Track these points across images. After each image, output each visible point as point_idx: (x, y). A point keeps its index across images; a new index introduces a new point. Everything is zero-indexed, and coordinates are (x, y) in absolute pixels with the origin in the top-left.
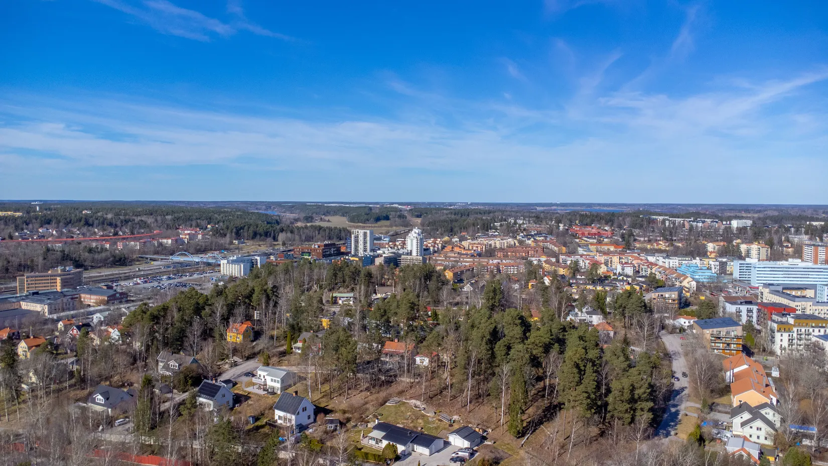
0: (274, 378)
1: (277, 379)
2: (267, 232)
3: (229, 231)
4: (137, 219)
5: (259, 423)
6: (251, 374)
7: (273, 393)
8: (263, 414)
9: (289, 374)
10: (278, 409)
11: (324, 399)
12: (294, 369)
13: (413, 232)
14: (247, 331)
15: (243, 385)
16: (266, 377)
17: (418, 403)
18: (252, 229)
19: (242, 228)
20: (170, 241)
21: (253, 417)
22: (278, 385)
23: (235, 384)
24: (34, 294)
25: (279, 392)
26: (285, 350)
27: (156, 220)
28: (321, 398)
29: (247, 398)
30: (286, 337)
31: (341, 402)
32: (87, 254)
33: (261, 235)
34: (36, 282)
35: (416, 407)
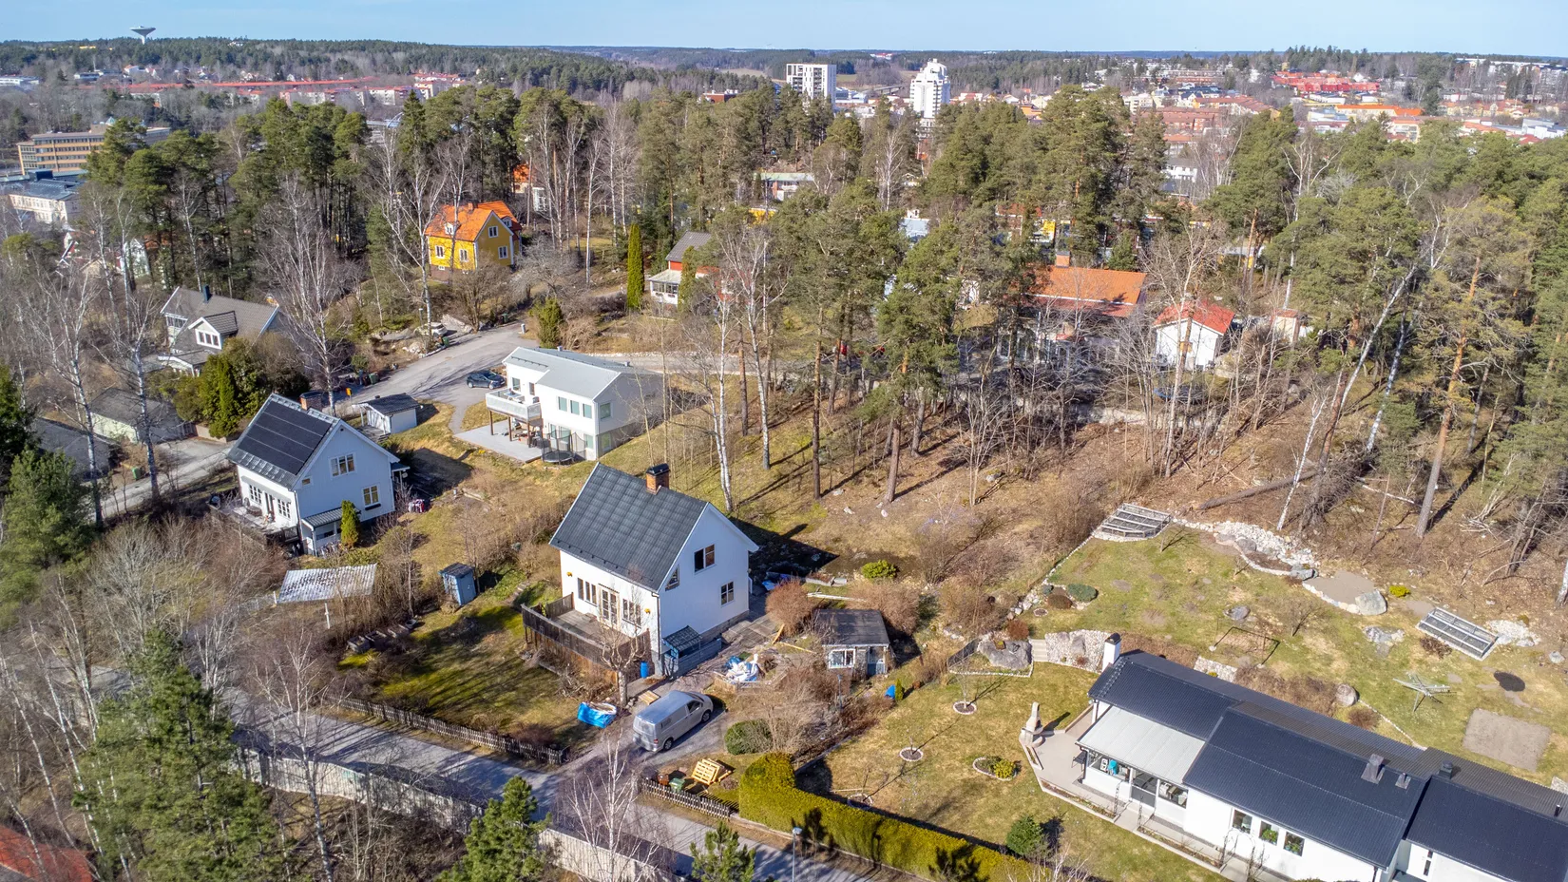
0: (569, 397)
1: (581, 400)
2: (600, 81)
3: (519, 76)
4: (335, 58)
5: (490, 602)
6: (490, 377)
7: (569, 458)
8: (510, 559)
9: (626, 382)
10: (571, 549)
11: (783, 496)
12: (654, 363)
13: (927, 70)
14: (493, 232)
15: (457, 419)
16: (539, 390)
17: (1267, 540)
18: (566, 72)
19: (546, 71)
20: (391, 93)
21: (462, 573)
22: (585, 427)
23: (426, 412)
24: (41, 176)
25: (591, 454)
26: (621, 295)
27: (374, 62)
28: (773, 487)
29: (460, 470)
30: (626, 255)
31: (867, 515)
32: (204, 109)
33: (586, 87)
34: (59, 154)
35: (1263, 560)
